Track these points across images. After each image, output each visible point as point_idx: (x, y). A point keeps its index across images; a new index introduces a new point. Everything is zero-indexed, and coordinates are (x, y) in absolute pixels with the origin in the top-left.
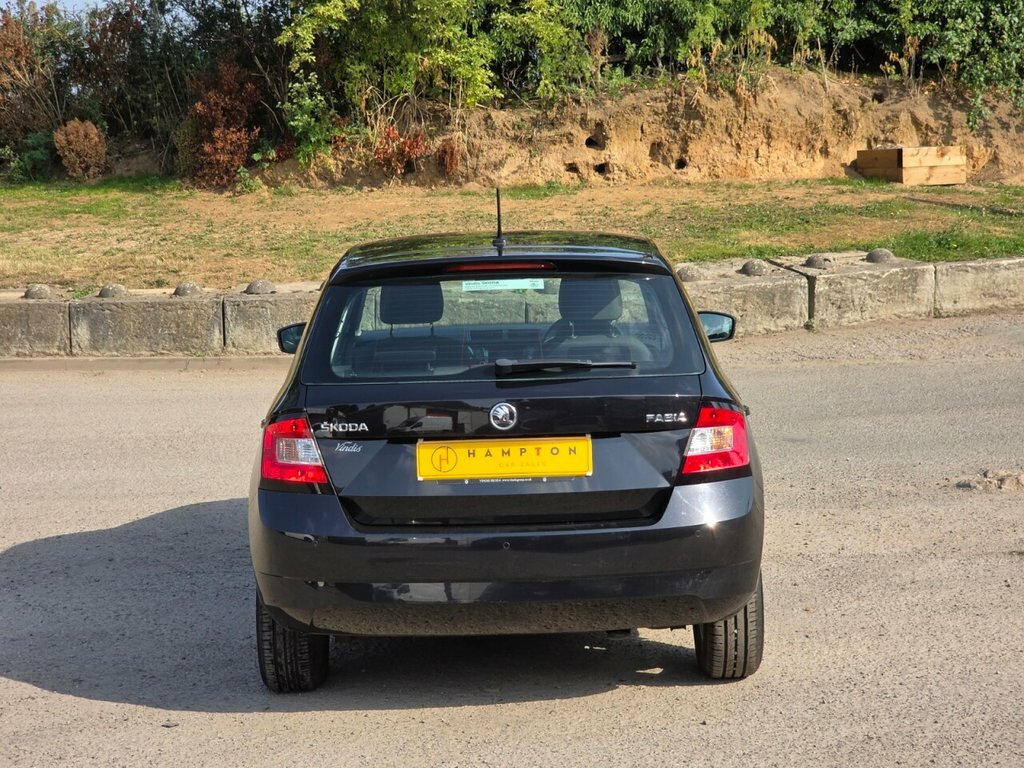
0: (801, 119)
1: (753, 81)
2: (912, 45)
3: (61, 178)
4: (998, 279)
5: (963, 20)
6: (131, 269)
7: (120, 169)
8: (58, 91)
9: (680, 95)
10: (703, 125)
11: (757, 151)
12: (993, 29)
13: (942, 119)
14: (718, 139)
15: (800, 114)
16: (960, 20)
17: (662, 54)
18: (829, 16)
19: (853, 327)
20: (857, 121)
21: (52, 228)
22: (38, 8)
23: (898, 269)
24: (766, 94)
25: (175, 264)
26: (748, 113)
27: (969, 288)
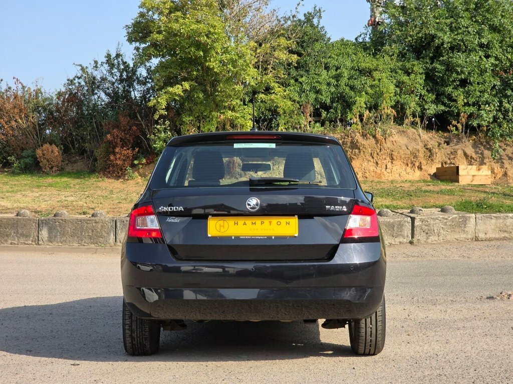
0: (408, 151)
1: (384, 132)
2: (464, 117)
3: (39, 173)
4: (507, 223)
5: (489, 106)
6: (70, 207)
7: (68, 168)
8: (39, 130)
9: (348, 137)
10: (360, 152)
11: (386, 166)
12: (504, 111)
13: (478, 154)
14: (367, 159)
15: (408, 148)
16: (487, 106)
17: (339, 117)
18: (422, 103)
19: (434, 244)
20: (436, 153)
21: (33, 192)
22: (32, 90)
23: (456, 216)
24: (391, 139)
25: (93, 206)
26: (382, 147)
27: (493, 227)
